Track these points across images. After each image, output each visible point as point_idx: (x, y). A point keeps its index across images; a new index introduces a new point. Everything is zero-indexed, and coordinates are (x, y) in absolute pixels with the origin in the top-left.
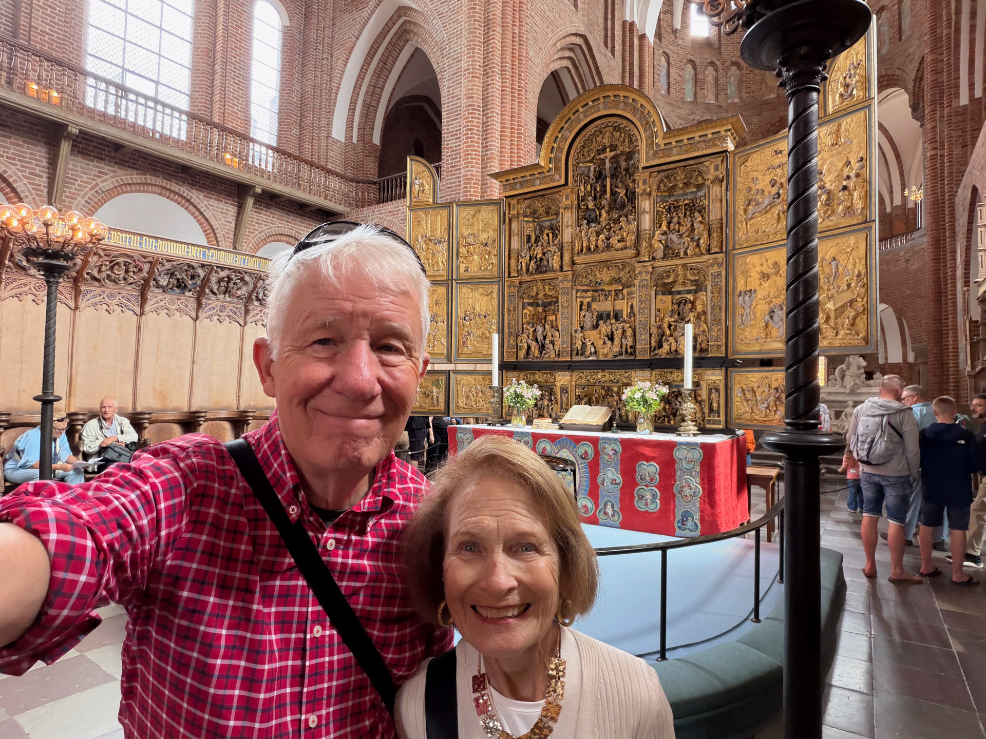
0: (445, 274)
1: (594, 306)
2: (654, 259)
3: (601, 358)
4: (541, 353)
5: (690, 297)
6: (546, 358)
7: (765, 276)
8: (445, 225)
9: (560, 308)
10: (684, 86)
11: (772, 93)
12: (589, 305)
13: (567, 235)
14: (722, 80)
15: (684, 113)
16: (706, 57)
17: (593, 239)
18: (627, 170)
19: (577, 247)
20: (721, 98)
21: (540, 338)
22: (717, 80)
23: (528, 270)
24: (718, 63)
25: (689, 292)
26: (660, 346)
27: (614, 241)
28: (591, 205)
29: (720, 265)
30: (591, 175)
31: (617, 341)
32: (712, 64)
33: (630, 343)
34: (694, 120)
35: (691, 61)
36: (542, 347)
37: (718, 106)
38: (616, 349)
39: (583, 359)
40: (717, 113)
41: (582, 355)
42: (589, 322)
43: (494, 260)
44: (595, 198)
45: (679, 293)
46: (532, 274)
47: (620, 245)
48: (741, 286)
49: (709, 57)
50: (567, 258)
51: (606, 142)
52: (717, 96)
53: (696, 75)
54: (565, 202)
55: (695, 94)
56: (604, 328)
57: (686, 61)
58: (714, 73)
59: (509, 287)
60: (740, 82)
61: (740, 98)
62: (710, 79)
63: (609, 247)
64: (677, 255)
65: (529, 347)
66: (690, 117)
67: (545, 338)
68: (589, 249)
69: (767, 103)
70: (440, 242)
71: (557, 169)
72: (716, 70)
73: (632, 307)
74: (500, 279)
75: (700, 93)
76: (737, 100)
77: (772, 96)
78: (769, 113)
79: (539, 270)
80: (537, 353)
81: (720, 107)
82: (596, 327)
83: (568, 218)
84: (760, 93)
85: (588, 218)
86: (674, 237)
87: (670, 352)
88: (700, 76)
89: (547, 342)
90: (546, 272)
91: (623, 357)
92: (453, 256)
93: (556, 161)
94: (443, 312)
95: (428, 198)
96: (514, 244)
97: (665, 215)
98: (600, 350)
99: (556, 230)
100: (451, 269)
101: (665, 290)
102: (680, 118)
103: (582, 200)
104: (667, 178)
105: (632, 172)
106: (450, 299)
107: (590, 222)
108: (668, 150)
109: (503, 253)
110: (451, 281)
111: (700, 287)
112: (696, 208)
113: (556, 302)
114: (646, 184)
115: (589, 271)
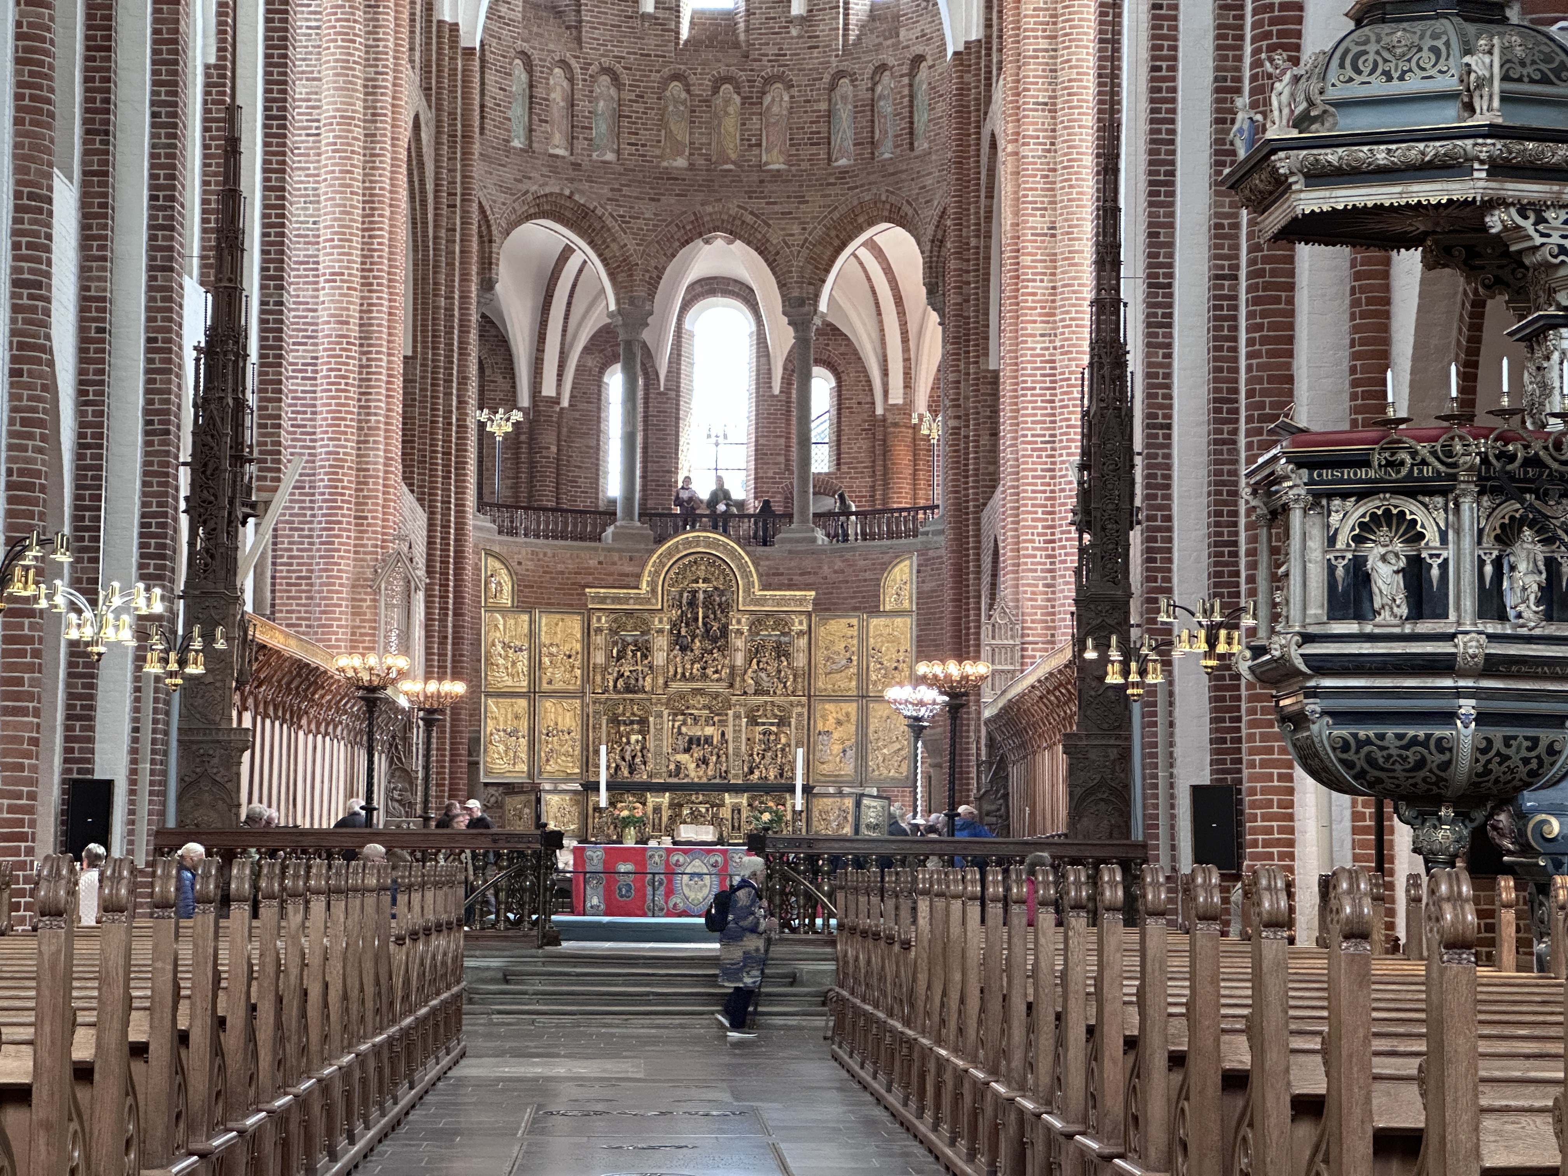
0: (525, 684)
1: (684, 730)
2: (745, 693)
3: (696, 780)
4: (631, 773)
5: (774, 729)
6: (637, 778)
7: (839, 723)
8: (526, 630)
9: (652, 730)
10: (510, 114)
11: (680, 154)
12: (679, 728)
13: (659, 658)
14: (583, 106)
15: (508, 175)
16: (551, 46)
17: (688, 666)
18: (720, 605)
19: (672, 672)
20: (580, 145)
21: (628, 757)
23: (615, 686)
24: (573, 62)
25: (772, 724)
26: (752, 772)
27: (710, 671)
28: (683, 632)
29: (803, 706)
30: (684, 601)
31: (711, 765)
33: (724, 768)
34: (527, 192)
35: (522, 53)
36: (632, 769)
37: (572, 164)
38: (710, 773)
39: (676, 780)
40: (571, 180)
41: (677, 775)
42: (682, 743)
43: (578, 672)
44: (687, 625)
45: (764, 724)
46: (619, 692)
47: (716, 676)
48: (820, 726)
49: (558, 49)
50: (661, 681)
51: (702, 574)
53: (531, 86)
54: (657, 624)
55: (531, 131)
56: (697, 753)
57: (512, 53)
58: (565, 84)
59: (594, 703)
61: (618, 152)
63: (704, 677)
64: (767, 693)
65: (618, 767)
66: (520, 186)
67: (634, 757)
68: (683, 674)
69: (669, 174)
70: (521, 650)
71: (654, 591)
72: (571, 80)
73: (723, 734)
74: (585, 693)
75: (540, 130)
76: (610, 157)
77: (681, 162)
78: (673, 200)
79: (628, 689)
80: (626, 773)
81: (576, 166)
82: (687, 750)
83: (660, 642)
84: (658, 152)
85: (680, 643)
86: (763, 675)
87: (760, 778)
88: (540, 92)
89: (638, 760)
90: (635, 692)
91: (717, 781)
92: (535, 667)
93: (653, 585)
94: (523, 726)
95: (506, 599)
96: (599, 658)
97: (754, 653)
98: (694, 773)
99: (645, 650)
100: (533, 680)
101: (753, 721)
102: (502, 188)
103: (674, 625)
104: (758, 621)
105: (725, 608)
106: (533, 713)
107: (683, 649)
108: (762, 601)
109: (587, 666)
110: (533, 694)
111: (783, 722)
112: (781, 651)
113: (643, 722)
114: (739, 623)
115: (682, 696)
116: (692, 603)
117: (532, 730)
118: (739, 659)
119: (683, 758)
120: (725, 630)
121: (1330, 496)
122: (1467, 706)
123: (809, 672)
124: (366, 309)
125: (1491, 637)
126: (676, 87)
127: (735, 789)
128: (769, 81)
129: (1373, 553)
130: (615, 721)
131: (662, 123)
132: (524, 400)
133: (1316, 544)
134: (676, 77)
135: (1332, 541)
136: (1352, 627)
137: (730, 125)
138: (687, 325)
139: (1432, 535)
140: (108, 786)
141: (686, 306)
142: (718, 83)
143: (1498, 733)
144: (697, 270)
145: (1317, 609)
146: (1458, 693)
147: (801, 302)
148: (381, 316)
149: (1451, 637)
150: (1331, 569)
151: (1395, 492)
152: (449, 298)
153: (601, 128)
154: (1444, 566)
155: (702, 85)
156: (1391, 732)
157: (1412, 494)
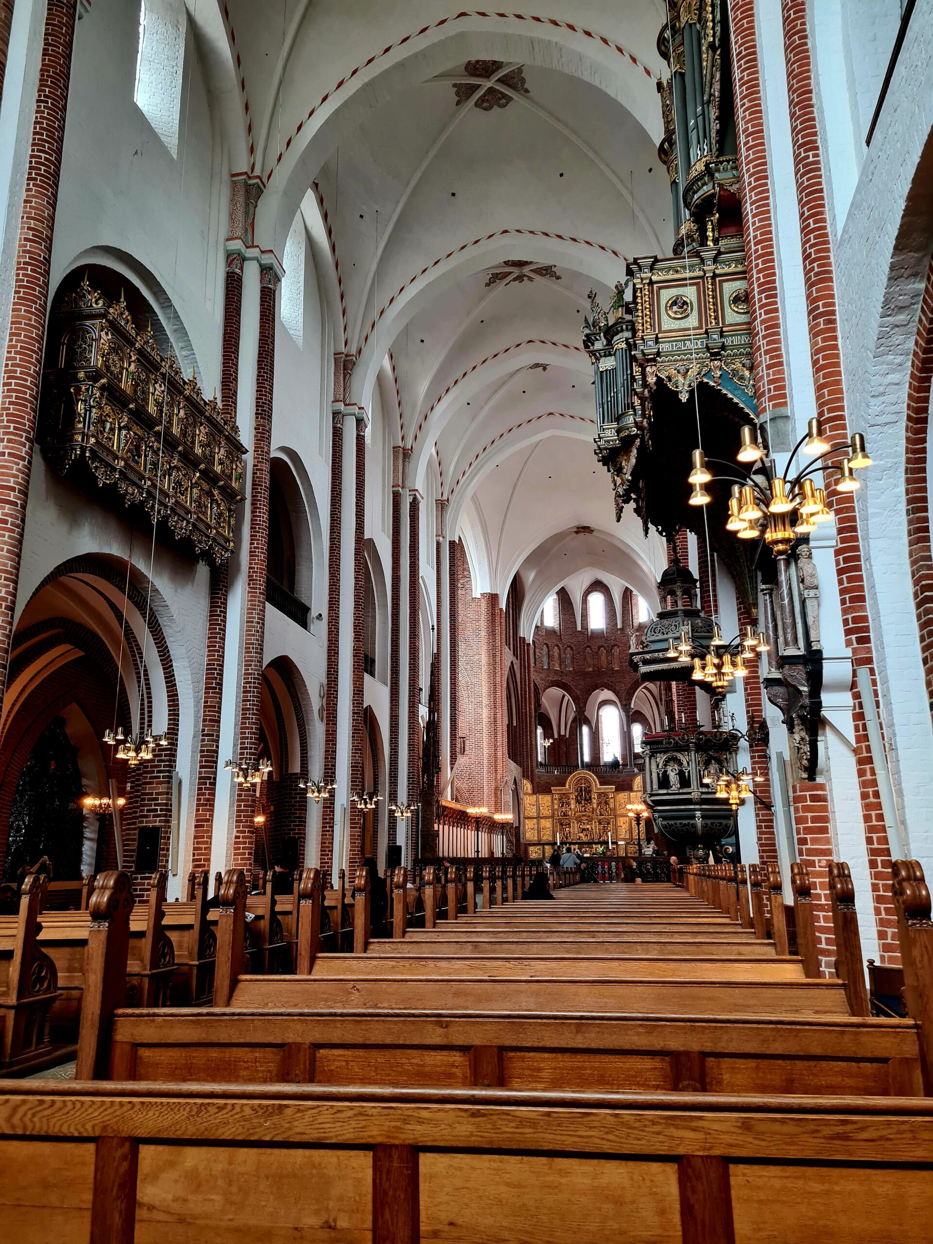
0: (536, 815)
1: (581, 826)
2: (597, 815)
3: (585, 841)
5: (606, 826)
7: (624, 823)
8: (535, 800)
9: (572, 827)
10: (542, 660)
12: (579, 826)
13: (573, 806)
14: (563, 656)
15: (543, 676)
17: (581, 808)
19: (576, 810)
20: (563, 667)
21: (566, 834)
22: (560, 656)
23: (561, 815)
24: (560, 644)
25: (605, 824)
26: (600, 838)
27: (587, 809)
28: (579, 798)
29: (613, 819)
30: (579, 790)
31: (589, 836)
32: (557, 645)
33: (592, 837)
34: (549, 680)
35: (546, 644)
36: (567, 838)
38: (589, 839)
40: (561, 676)
41: (579, 840)
42: (580, 830)
43: (551, 811)
45: (603, 824)
47: (589, 811)
48: (619, 824)
49: (555, 642)
50: (573, 813)
51: (583, 782)
52: (560, 665)
53: (548, 652)
54: (572, 797)
55: (549, 664)
56: (585, 833)
57: (543, 644)
58: (558, 651)
59: (555, 819)
60: (573, 658)
62: (556, 654)
63: (586, 811)
64: (603, 815)
65: (563, 837)
66: (547, 678)
68: (580, 811)
69: (587, 673)
70: (534, 805)
72: (559, 649)
73: (592, 827)
74: (552, 817)
75: (551, 663)
77: (591, 669)
78: (589, 680)
79: (565, 815)
80: (565, 839)
81: (562, 672)
82: (582, 832)
83: (573, 802)
85: (578, 802)
86: (602, 810)
87: (603, 840)
88: (551, 653)
89: (568, 835)
90: (567, 816)
91: (591, 841)
92: (538, 810)
93: (570, 786)
94: (536, 827)
95: (530, 791)
96: (556, 807)
97: (599, 804)
98: (584, 839)
99: (569, 804)
100: (538, 814)
101: (600, 823)
102: (542, 680)
103: (576, 797)
104: (599, 795)
105: (590, 791)
106: (538, 823)
107: (580, 803)
108: (600, 789)
109: (553, 810)
110: (538, 818)
111: (608, 823)
112: (607, 803)
113: (569, 824)
114: (594, 796)
115: (580, 817)
116: (581, 790)
117: (538, 828)
118: (595, 806)
119: (581, 835)
120: (590, 798)
121: (657, 753)
122: (698, 814)
123: (615, 809)
124: (495, 714)
125: (702, 793)
126: (588, 649)
127: (596, 843)
128: (613, 646)
129: (669, 769)
130: (561, 824)
131: (585, 658)
132: (556, 736)
133: (654, 767)
134: (588, 647)
135: (658, 766)
136: (665, 791)
137: (603, 658)
138: (600, 713)
139: (685, 763)
140: (400, 847)
141: (599, 708)
142: (599, 648)
143: (709, 822)
144: (600, 700)
145: (655, 786)
146: (695, 810)
147: (625, 705)
148: (499, 716)
149: (690, 793)
150: (658, 774)
151: (674, 751)
152: (526, 709)
153: (568, 662)
154: (689, 772)
155: (595, 648)
156: (678, 822)
157: (679, 751)
